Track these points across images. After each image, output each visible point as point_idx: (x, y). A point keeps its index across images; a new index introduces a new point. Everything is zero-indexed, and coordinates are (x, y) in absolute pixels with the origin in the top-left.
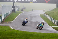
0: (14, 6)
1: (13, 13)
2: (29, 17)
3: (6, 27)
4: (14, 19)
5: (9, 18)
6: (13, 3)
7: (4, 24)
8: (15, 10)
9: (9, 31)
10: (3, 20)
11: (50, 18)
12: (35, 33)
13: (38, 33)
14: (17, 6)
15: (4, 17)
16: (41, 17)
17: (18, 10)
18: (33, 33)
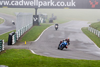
1: (35, 26)
3: (23, 50)
4: (37, 38)
5: (28, 36)
6: (34, 10)
7: (20, 46)
8: (39, 21)
9: (30, 58)
12: (74, 60)
14: (41, 15)
15: (19, 34)
17: (44, 22)
18: (72, 61)
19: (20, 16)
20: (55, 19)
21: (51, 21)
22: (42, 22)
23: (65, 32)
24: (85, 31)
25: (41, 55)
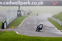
0: (20, 10)
1: (19, 17)
2: (36, 21)
3: (11, 32)
4: (20, 24)
6: (18, 7)
7: (10, 29)
8: (21, 14)
10: (9, 25)
11: (58, 21)
12: (43, 38)
13: (46, 38)
14: (23, 10)
15: (9, 22)
16: (49, 21)
17: (24, 14)
18: (41, 38)
19: (9, 11)
20: (31, 13)
21: (29, 14)
22: (23, 14)
23: (37, 20)
24: (50, 20)
25: (22, 34)
